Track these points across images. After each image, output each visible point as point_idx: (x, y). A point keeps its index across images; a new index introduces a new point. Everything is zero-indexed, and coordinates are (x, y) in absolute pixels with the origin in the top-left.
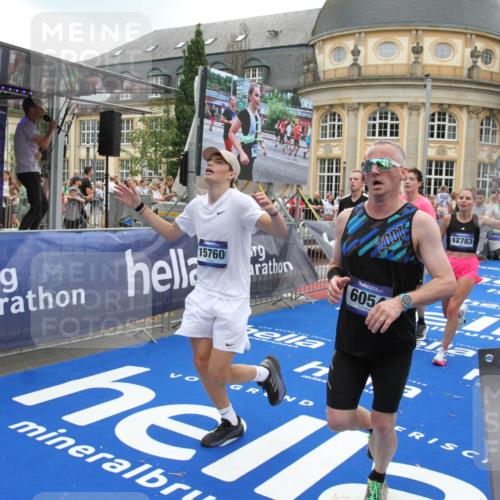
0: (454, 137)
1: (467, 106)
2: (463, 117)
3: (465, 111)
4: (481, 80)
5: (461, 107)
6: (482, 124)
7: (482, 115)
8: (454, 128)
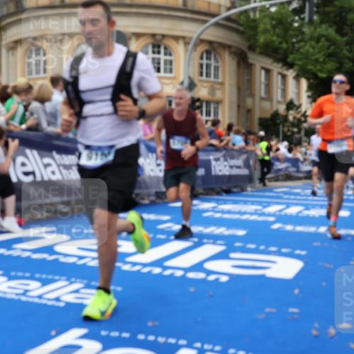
0: (171, 71)
1: (184, 38)
2: (179, 49)
3: (181, 43)
4: (196, 9)
5: (176, 38)
6: (202, 58)
7: (202, 48)
8: (171, 62)
